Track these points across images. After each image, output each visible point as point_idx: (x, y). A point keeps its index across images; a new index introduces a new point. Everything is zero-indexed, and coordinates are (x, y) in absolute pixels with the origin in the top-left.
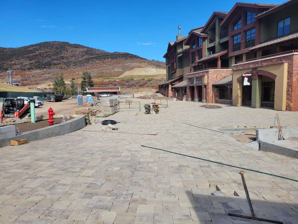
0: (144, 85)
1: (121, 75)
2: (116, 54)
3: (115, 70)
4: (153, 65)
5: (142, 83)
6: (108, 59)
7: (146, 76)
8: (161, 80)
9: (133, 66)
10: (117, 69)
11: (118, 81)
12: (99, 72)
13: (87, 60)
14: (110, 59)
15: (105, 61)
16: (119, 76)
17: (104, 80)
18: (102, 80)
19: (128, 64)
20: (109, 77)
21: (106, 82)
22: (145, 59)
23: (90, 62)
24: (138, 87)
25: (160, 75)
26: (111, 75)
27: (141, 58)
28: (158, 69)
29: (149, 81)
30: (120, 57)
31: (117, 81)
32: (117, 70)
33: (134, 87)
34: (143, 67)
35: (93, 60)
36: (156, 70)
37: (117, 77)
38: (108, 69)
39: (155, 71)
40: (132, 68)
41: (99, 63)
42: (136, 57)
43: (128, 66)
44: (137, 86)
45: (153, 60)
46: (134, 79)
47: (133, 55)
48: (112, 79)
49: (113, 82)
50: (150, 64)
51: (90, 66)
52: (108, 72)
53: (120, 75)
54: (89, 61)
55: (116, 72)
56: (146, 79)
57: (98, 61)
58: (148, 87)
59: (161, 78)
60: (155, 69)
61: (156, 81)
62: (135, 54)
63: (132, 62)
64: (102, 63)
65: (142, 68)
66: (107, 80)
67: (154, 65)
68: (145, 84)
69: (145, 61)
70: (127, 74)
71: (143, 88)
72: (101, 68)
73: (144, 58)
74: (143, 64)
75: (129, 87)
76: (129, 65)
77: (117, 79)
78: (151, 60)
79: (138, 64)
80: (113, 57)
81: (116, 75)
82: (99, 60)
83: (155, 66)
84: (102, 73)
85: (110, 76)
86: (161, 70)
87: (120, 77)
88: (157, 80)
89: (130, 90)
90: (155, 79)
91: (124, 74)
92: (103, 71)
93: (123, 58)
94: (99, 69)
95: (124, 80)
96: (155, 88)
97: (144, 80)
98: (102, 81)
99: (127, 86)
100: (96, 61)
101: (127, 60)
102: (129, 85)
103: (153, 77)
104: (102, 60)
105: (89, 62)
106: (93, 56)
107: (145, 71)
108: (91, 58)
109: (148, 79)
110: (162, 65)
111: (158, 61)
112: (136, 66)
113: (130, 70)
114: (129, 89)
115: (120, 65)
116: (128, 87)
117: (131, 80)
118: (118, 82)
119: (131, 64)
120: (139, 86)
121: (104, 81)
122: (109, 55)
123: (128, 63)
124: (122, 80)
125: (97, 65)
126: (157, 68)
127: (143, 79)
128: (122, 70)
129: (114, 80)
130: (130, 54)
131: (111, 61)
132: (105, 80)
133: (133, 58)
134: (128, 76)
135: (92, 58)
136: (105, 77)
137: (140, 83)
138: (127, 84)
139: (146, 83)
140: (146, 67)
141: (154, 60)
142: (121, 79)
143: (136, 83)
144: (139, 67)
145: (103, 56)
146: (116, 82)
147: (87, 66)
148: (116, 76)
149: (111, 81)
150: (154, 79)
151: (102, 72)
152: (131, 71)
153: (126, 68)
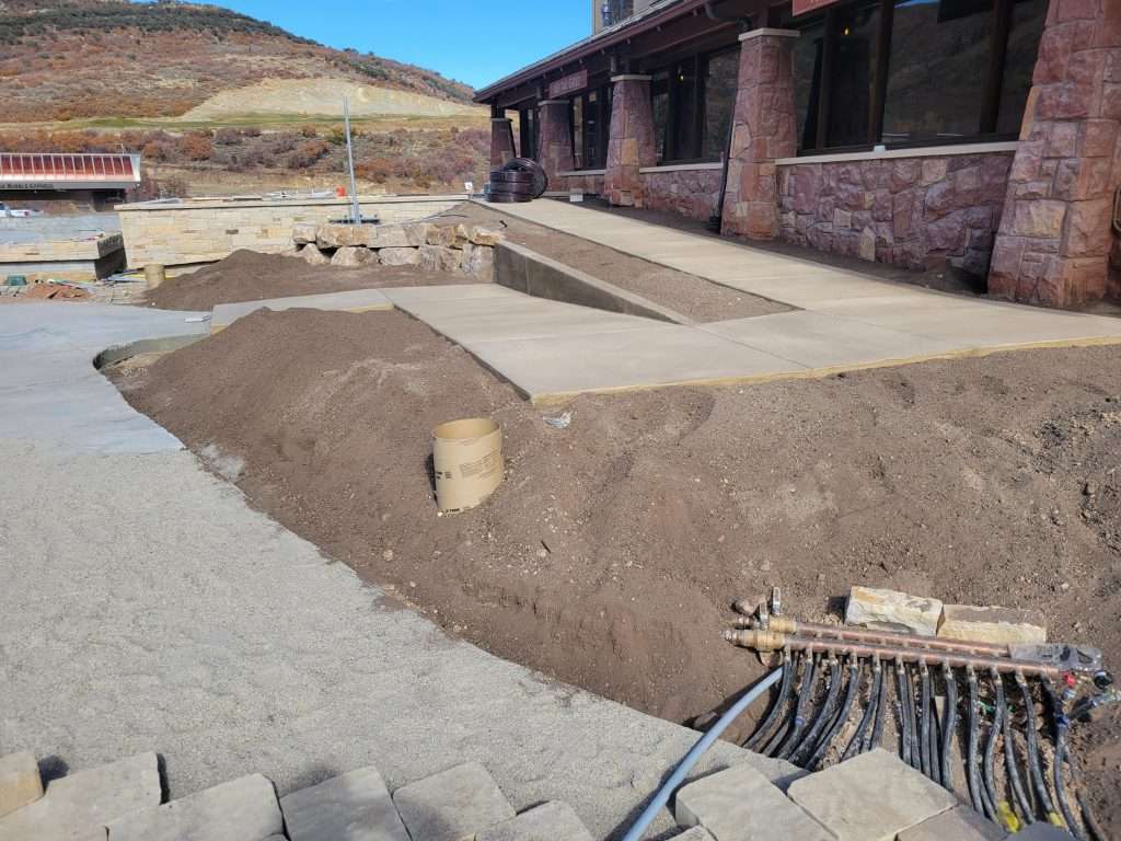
0: (313, 161)
1: (196, 110)
2: (168, 10)
3: (161, 84)
4: (352, 73)
5: (301, 148)
6: (126, 32)
7: (320, 118)
8: (396, 138)
9: (254, 67)
10: (173, 77)
11: (179, 135)
12: (74, 85)
13: (10, 28)
14: (133, 33)
15: (106, 38)
16: (181, 113)
17: (97, 129)
18: (89, 128)
19: (229, 57)
20: (127, 114)
21: (109, 139)
22: (310, 42)
23: (24, 39)
24: (286, 171)
25: (388, 116)
26: (139, 106)
27: (290, 37)
28: (374, 88)
29: (339, 140)
30: (184, 26)
31: (172, 134)
32: (170, 82)
33: (261, 168)
34: (304, 76)
35: (44, 29)
36: (366, 94)
37: (169, 120)
38: (120, 77)
39: (364, 100)
40: (251, 78)
41: (78, 47)
42: (265, 29)
43: (226, 64)
44: (281, 168)
45: (347, 50)
46: (265, 132)
47: (251, 20)
48: (143, 127)
49: (151, 142)
50: (336, 65)
51: (25, 57)
52: (120, 90)
53: (189, 109)
54: (22, 34)
55: (165, 91)
56: (322, 133)
57: (74, 38)
58: (334, 169)
59: (393, 128)
60: (360, 90)
61: (372, 143)
62: (261, 19)
63: (250, 52)
64: (91, 48)
65: (298, 78)
66: (117, 132)
67: (358, 69)
68: (319, 156)
69: (313, 51)
70: (225, 105)
71: (312, 176)
72: (84, 71)
73: (307, 38)
74: (302, 65)
75: (239, 171)
76: (235, 60)
77: (173, 129)
78: (341, 49)
79: (278, 62)
80: (152, 21)
81: (167, 108)
82: (75, 33)
83: (358, 76)
84: (88, 96)
85: (135, 110)
86: (392, 95)
87: (184, 118)
88: (377, 140)
89: (244, 182)
90: (365, 132)
91: (206, 103)
92: (96, 83)
93: (200, 31)
94: (69, 74)
95: (212, 135)
96: (371, 175)
97: (314, 135)
98: (88, 134)
99: (226, 163)
100: (61, 37)
101: (221, 39)
102: (234, 158)
103: (357, 126)
104: (92, 31)
105: (19, 39)
106: (44, 11)
107: (315, 95)
108: (29, 20)
109: (334, 131)
110: (394, 72)
111: (371, 54)
112: (269, 70)
113: (241, 86)
114: (236, 178)
115: (187, 61)
116: (230, 170)
117: (246, 135)
118: (177, 141)
119: (245, 57)
120: (290, 167)
121: (101, 135)
122: (129, 12)
123: (228, 53)
124: (196, 134)
125: (66, 54)
126: (373, 84)
127: (309, 134)
128: (198, 85)
129: (157, 129)
130: (239, 16)
131: (138, 42)
132: (103, 131)
133: (253, 33)
134: (229, 116)
135: (39, 18)
136: (108, 113)
137: (291, 148)
138: (228, 152)
139: (326, 151)
140: (317, 76)
141: (354, 50)
142: (195, 129)
143: (277, 152)
144: (284, 74)
145: (97, 14)
146: (164, 140)
147: (6, 58)
148: (166, 114)
149: (140, 134)
150: (363, 135)
151: (89, 91)
152: (246, 92)
153: (218, 75)
